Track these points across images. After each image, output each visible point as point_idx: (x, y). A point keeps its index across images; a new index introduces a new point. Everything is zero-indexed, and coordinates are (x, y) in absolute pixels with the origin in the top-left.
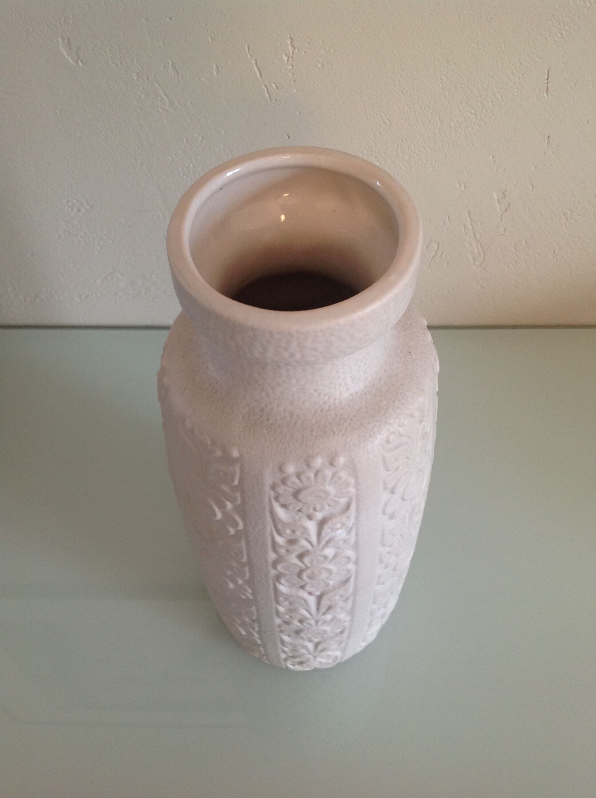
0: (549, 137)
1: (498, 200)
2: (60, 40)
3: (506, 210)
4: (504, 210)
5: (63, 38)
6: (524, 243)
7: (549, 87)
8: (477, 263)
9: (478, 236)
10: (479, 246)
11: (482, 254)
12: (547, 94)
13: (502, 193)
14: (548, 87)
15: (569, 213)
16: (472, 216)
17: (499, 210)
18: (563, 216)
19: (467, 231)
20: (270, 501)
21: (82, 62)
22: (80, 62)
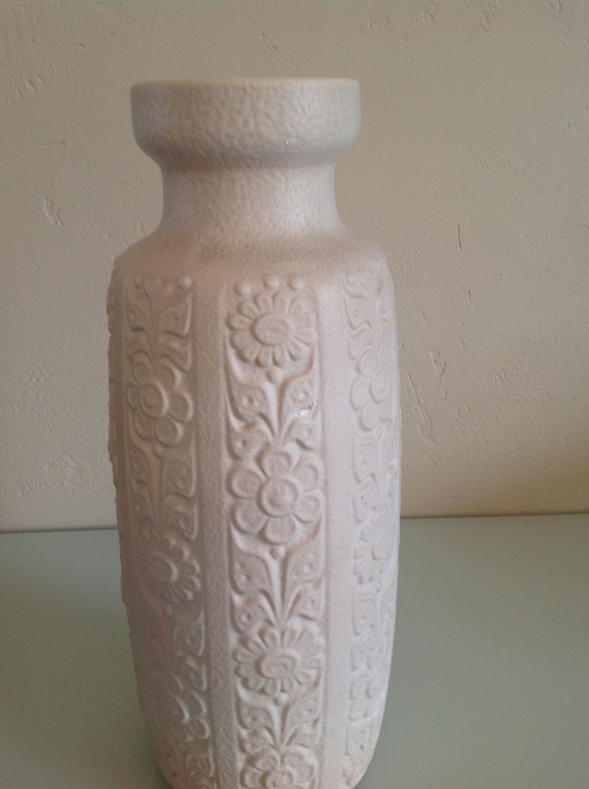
0: (469, 292)
1: (434, 360)
2: (45, 201)
3: (444, 371)
4: (441, 371)
5: (47, 199)
6: (467, 410)
7: (462, 242)
8: (425, 433)
9: (422, 401)
10: (425, 413)
11: (429, 423)
12: (461, 249)
13: (437, 352)
14: (460, 243)
15: (503, 373)
16: (413, 378)
17: (437, 373)
18: (497, 377)
19: (411, 396)
20: (225, 346)
21: (61, 222)
22: (59, 223)
